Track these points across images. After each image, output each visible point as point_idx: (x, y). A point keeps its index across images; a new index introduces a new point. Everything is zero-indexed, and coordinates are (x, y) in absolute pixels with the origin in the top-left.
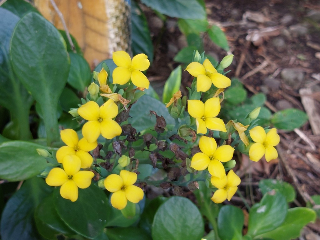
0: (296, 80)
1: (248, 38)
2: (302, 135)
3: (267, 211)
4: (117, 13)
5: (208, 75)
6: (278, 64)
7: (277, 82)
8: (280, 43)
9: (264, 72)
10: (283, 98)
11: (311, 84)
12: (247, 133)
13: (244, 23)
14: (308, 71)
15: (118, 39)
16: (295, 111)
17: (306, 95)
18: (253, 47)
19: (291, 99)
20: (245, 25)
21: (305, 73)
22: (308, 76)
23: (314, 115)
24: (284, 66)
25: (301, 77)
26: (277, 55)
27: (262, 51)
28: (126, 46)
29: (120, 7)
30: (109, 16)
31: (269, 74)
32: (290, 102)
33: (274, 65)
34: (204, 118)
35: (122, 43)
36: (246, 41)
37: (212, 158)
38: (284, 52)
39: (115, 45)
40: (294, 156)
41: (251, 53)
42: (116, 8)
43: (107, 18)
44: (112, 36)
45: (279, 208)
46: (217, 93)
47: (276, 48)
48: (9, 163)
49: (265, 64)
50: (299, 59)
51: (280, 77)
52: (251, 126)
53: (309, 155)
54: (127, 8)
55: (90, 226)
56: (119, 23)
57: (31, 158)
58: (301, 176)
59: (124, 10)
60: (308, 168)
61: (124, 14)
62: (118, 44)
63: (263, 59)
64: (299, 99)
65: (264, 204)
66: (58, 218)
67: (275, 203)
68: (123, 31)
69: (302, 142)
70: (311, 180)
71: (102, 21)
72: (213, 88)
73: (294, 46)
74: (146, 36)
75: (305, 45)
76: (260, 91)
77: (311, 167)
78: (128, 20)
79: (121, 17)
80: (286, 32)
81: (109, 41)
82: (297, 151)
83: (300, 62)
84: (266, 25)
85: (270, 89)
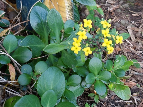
0: (125, 23)
1: (108, 10)
2: (128, 42)
3: (119, 62)
4: (69, 5)
5: (106, 24)
6: (119, 18)
7: (119, 24)
8: (119, 11)
9: (115, 21)
10: (122, 30)
11: (131, 25)
12: (115, 37)
13: (106, 4)
14: (130, 20)
15: (69, 13)
16: (126, 33)
17: (129, 28)
18: (110, 13)
19: (124, 30)
20: (107, 5)
21: (128, 21)
22: (129, 22)
23: (132, 35)
24: (121, 19)
25: (127, 22)
26: (119, 15)
27: (113, 14)
28: (72, 15)
29: (70, 3)
30: (66, 6)
31: (116, 22)
32: (124, 31)
33: (118, 19)
34: (105, 34)
35: (71, 14)
36: (107, 11)
37: (107, 44)
38: (121, 14)
39: (68, 15)
40: (126, 48)
41: (110, 15)
42: (68, 3)
43: (65, 7)
44: (67, 12)
45: (122, 60)
46: (108, 28)
47: (118, 13)
48: (51, 49)
49: (115, 18)
50: (126, 16)
51: (120, 23)
52: (116, 36)
53: (131, 48)
54: (72, 3)
55: (72, 65)
56: (69, 8)
57: (57, 48)
58: (128, 54)
59: (71, 4)
60: (131, 52)
61: (71, 5)
62: (69, 15)
63: (114, 17)
64: (127, 30)
65: (118, 59)
66: (64, 64)
67: (121, 59)
68: (71, 11)
69: (128, 44)
70: (132, 56)
71: (64, 8)
72: (107, 27)
73: (124, 12)
74: (77, 12)
75: (128, 11)
76: (114, 28)
77: (132, 52)
78: (72, 7)
79: (70, 6)
80: (121, 7)
81: (66, 14)
82: (127, 47)
83: (127, 17)
84: (114, 4)
85: (117, 27)
